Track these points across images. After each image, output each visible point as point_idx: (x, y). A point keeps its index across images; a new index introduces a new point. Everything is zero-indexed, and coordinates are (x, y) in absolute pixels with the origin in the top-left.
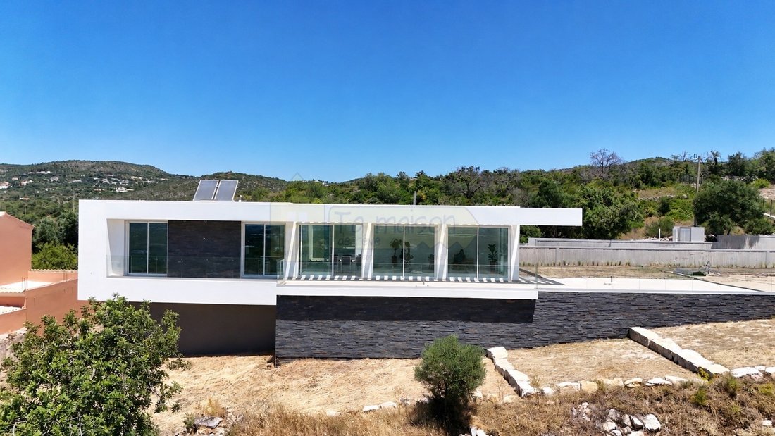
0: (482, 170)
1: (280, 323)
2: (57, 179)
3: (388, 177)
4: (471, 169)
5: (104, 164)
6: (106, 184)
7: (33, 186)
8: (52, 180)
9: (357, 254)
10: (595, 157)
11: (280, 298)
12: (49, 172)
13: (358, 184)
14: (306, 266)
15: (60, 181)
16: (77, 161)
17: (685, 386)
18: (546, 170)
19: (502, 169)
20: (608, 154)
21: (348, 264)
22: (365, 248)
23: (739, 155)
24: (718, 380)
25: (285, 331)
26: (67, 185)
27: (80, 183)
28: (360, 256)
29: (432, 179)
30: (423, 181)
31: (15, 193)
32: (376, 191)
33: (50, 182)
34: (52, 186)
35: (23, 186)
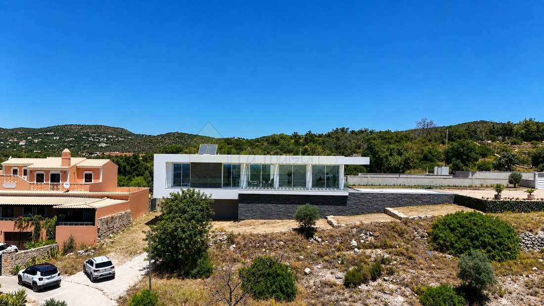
0: (350, 130)
1: (240, 205)
2: (58, 138)
3: (286, 135)
4: (343, 129)
5: (90, 127)
6: (91, 141)
7: (43, 143)
8: (54, 139)
9: (271, 178)
10: (420, 123)
11: (240, 195)
12: (52, 133)
13: (266, 140)
14: (250, 185)
15: (60, 139)
16: (71, 125)
17: (392, 222)
18: (392, 131)
19: (363, 130)
20: (428, 121)
21: (267, 182)
22: (275, 175)
23: (509, 122)
24: (403, 220)
25: (242, 207)
26: (65, 142)
27: (73, 140)
28: (273, 179)
29: (316, 136)
30: (310, 138)
31: (30, 148)
32: (278, 145)
33: (53, 140)
34: (55, 143)
35: (34, 143)
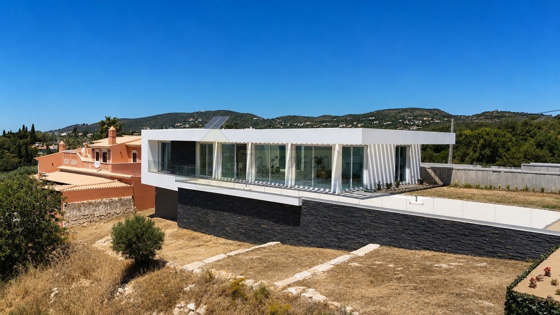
5: (406, 110)
6: (406, 124)
11: (179, 190)
12: (373, 118)
25: (181, 209)
